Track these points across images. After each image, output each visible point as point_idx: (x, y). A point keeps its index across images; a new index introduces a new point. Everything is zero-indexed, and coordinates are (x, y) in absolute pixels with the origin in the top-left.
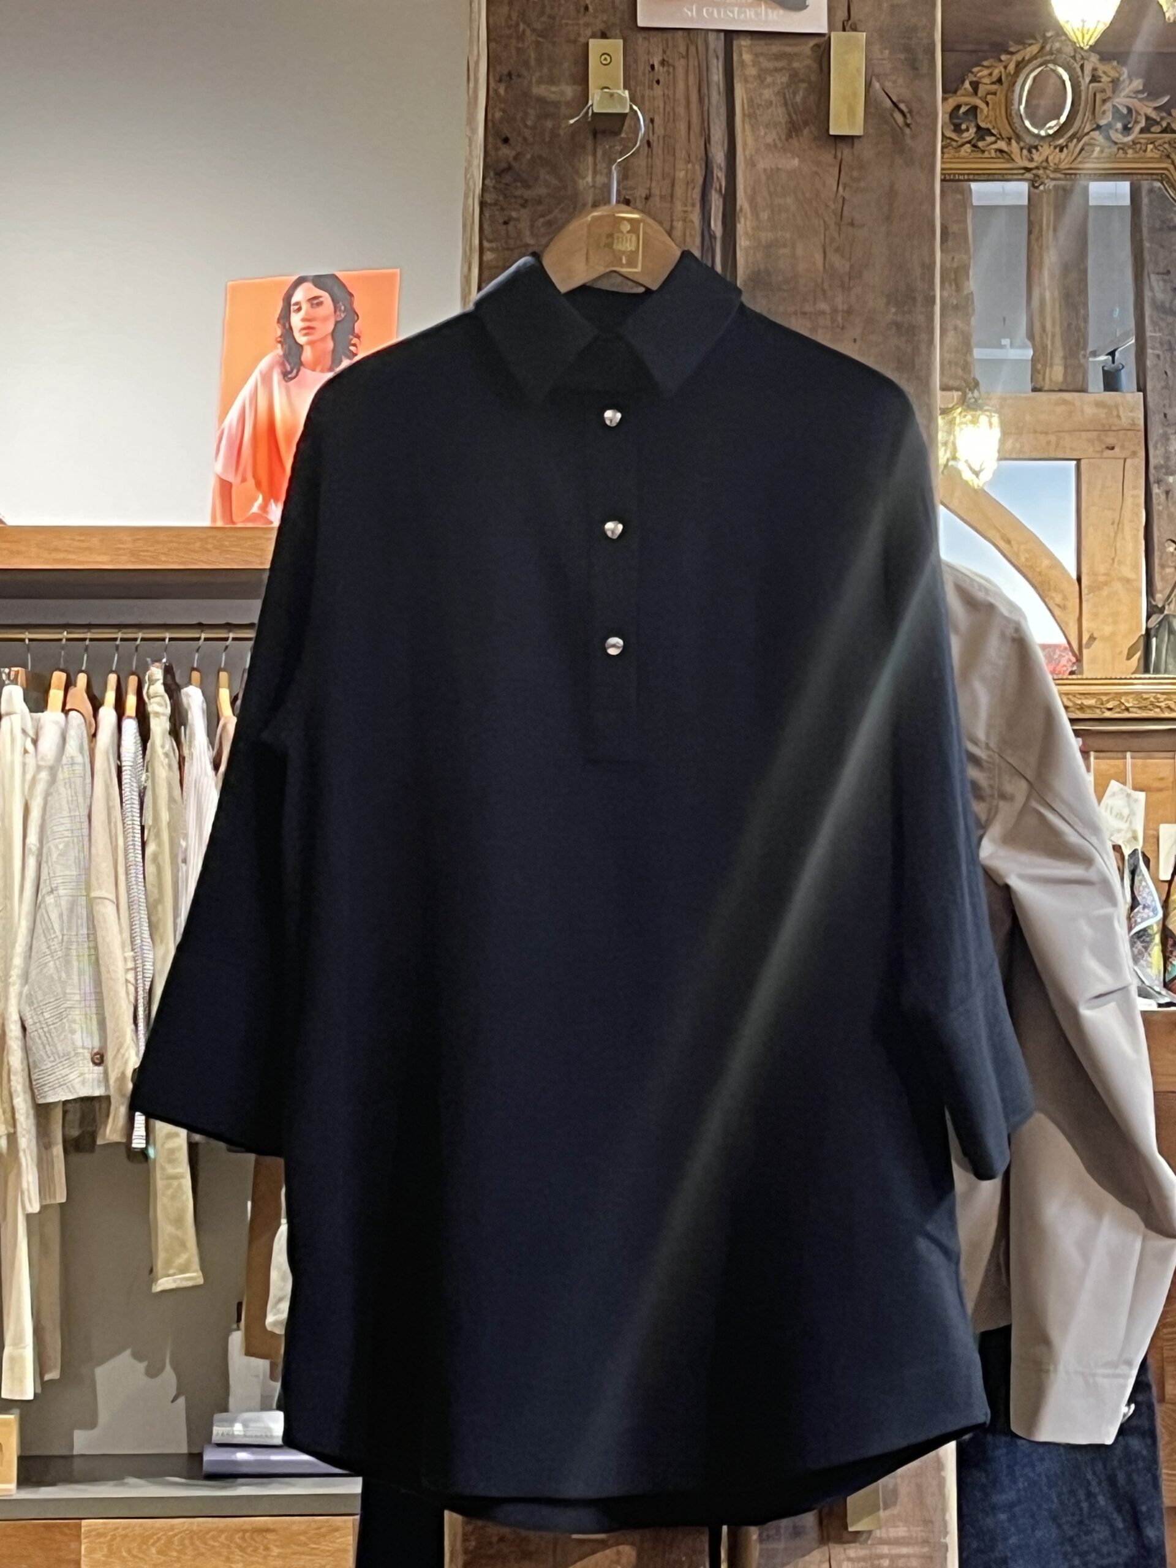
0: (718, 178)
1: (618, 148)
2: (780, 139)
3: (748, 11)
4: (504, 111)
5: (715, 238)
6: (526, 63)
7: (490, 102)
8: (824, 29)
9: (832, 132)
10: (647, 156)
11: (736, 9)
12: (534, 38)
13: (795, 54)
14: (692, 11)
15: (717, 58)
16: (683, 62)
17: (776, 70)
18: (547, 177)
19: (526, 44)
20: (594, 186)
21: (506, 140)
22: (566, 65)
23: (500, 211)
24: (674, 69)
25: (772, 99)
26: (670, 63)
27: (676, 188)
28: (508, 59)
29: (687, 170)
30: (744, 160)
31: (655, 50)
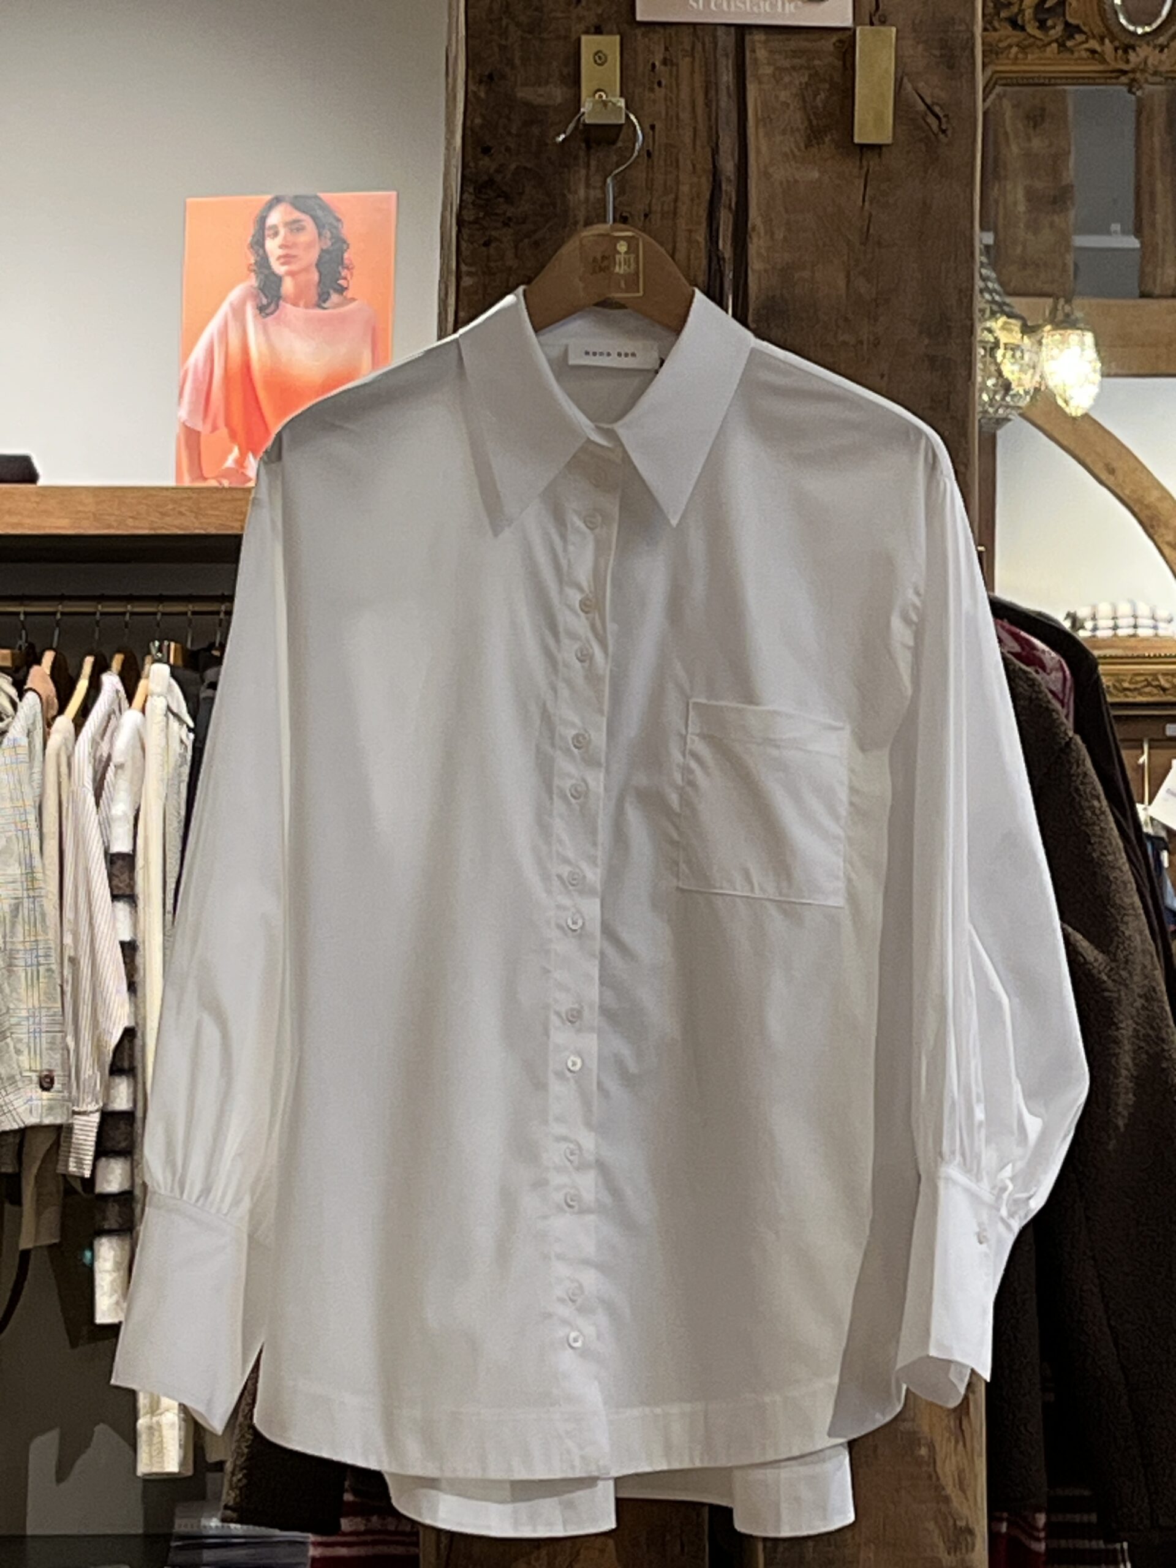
0: (726, 191)
1: (615, 158)
2: (798, 147)
3: (762, 4)
4: (483, 117)
5: (724, 259)
6: (510, 63)
7: (470, 108)
8: (848, 22)
9: (856, 140)
10: (648, 167)
11: (748, 1)
12: (519, 33)
13: (817, 50)
14: (698, 3)
15: (727, 55)
16: (688, 59)
17: (794, 68)
18: (534, 192)
19: (511, 40)
20: (587, 199)
21: (486, 151)
22: (555, 64)
23: (478, 230)
24: (677, 71)
25: (789, 101)
26: (675, 60)
27: (679, 204)
28: (489, 57)
29: (692, 184)
30: (758, 171)
31: (657, 47)
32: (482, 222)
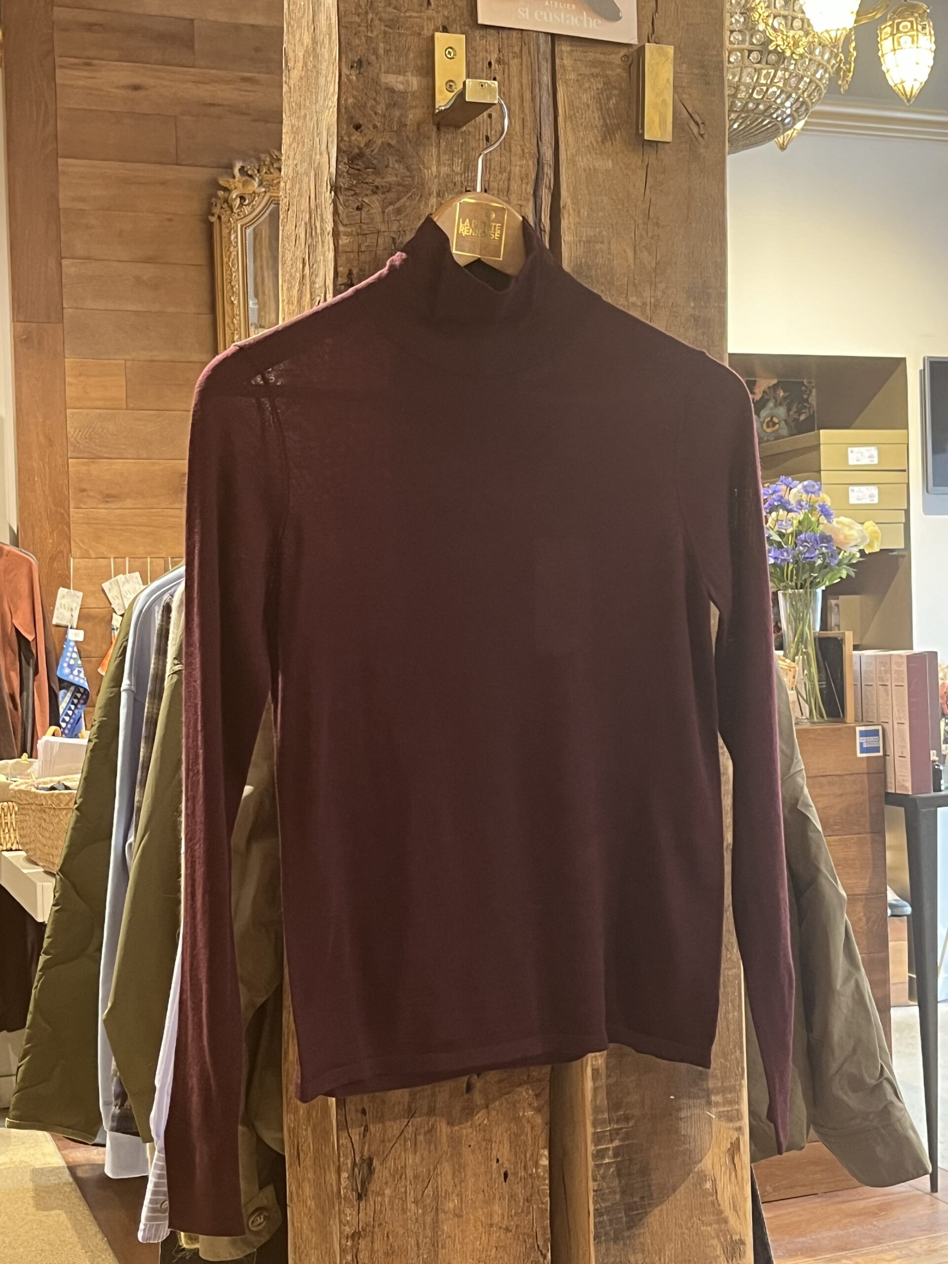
0: (547, 174)
1: (460, 141)
2: (597, 142)
4: (354, 97)
5: (545, 231)
6: (375, 52)
7: (343, 87)
8: (634, 41)
9: (646, 137)
11: (562, 14)
12: (383, 28)
13: (609, 63)
14: (525, 12)
15: (547, 62)
16: (516, 60)
18: (397, 166)
19: (375, 33)
20: (438, 176)
21: (358, 127)
22: (411, 55)
23: (352, 196)
24: (509, 67)
25: (589, 102)
26: (506, 61)
27: (512, 182)
28: (359, 46)
29: (521, 166)
30: (567, 159)
31: (492, 48)
32: (355, 189)
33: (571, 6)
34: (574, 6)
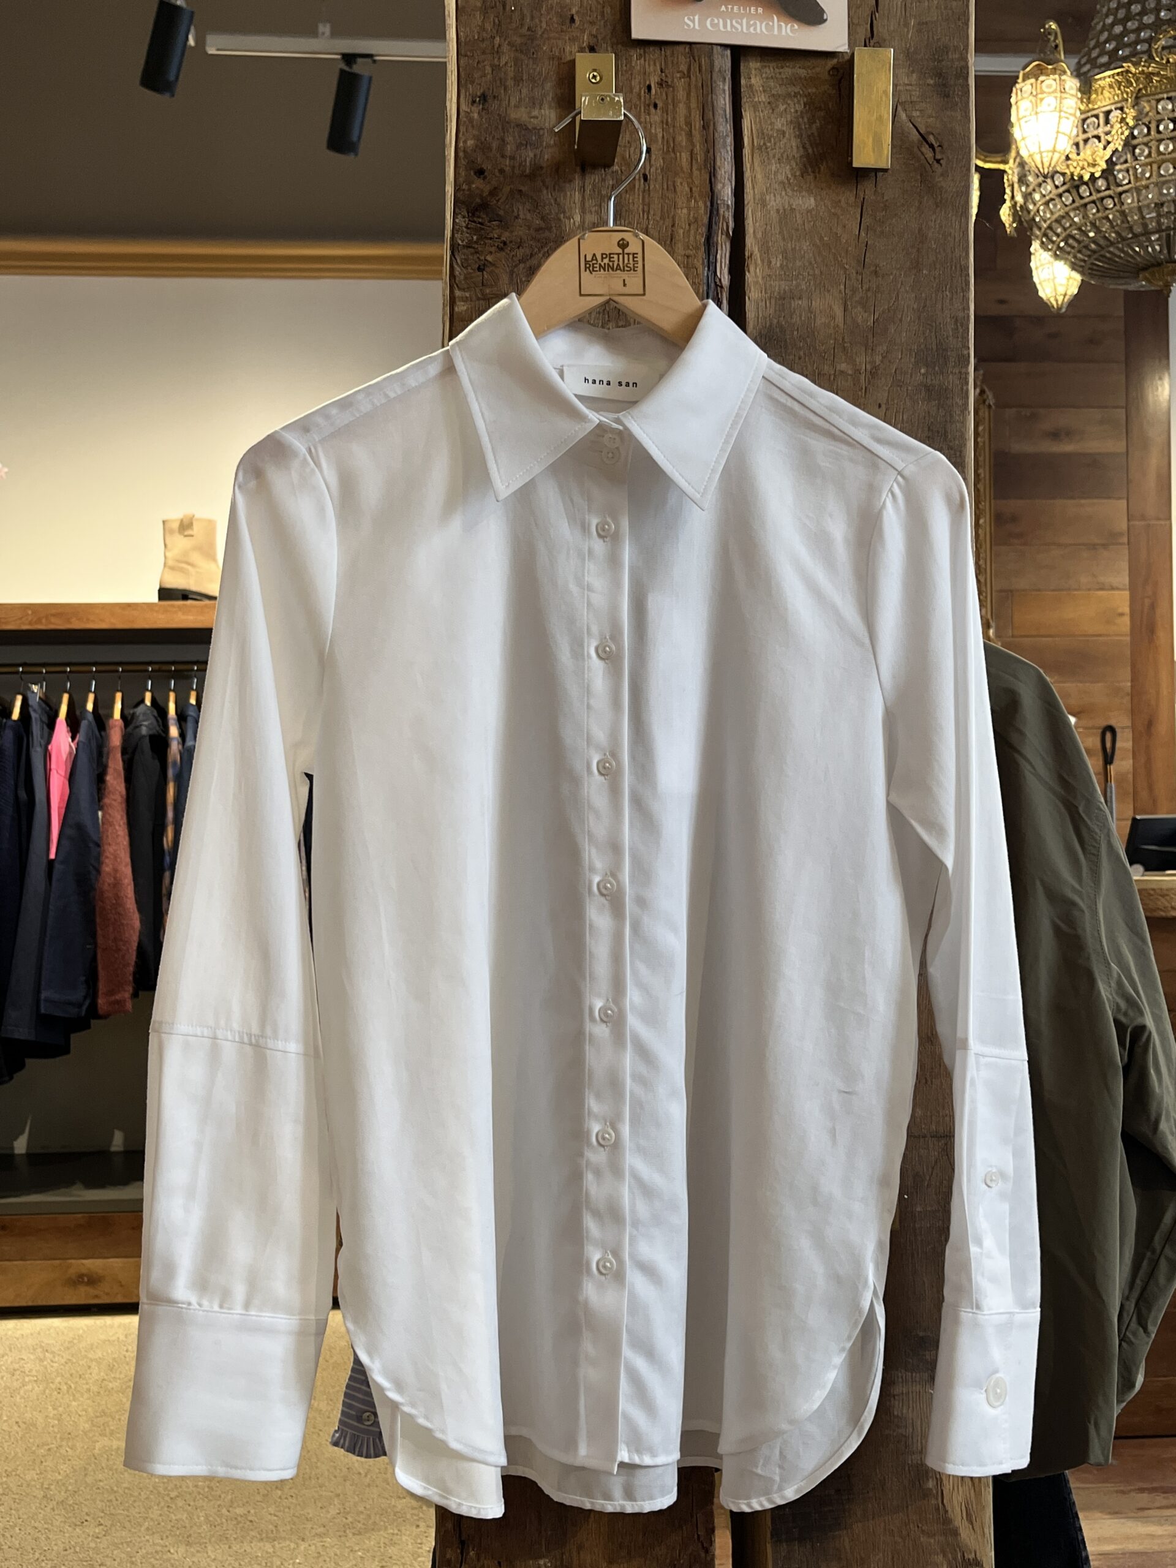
0: (724, 217)
1: (611, 183)
2: (795, 176)
3: (758, 23)
4: (476, 138)
5: (722, 287)
6: (503, 83)
7: (462, 129)
8: (845, 46)
9: (855, 165)
10: (644, 191)
11: (744, 21)
12: (511, 53)
13: (811, 77)
14: (693, 22)
15: (723, 78)
16: (683, 81)
17: (789, 95)
18: (529, 217)
19: (503, 60)
20: (581, 226)
21: (480, 173)
22: (549, 84)
23: (472, 254)
24: (673, 91)
25: (784, 128)
26: (670, 83)
27: (678, 227)
28: (481, 77)
29: (689, 209)
30: (754, 199)
31: (651, 68)
32: (476, 246)
33: (757, 10)
34: (760, 10)
